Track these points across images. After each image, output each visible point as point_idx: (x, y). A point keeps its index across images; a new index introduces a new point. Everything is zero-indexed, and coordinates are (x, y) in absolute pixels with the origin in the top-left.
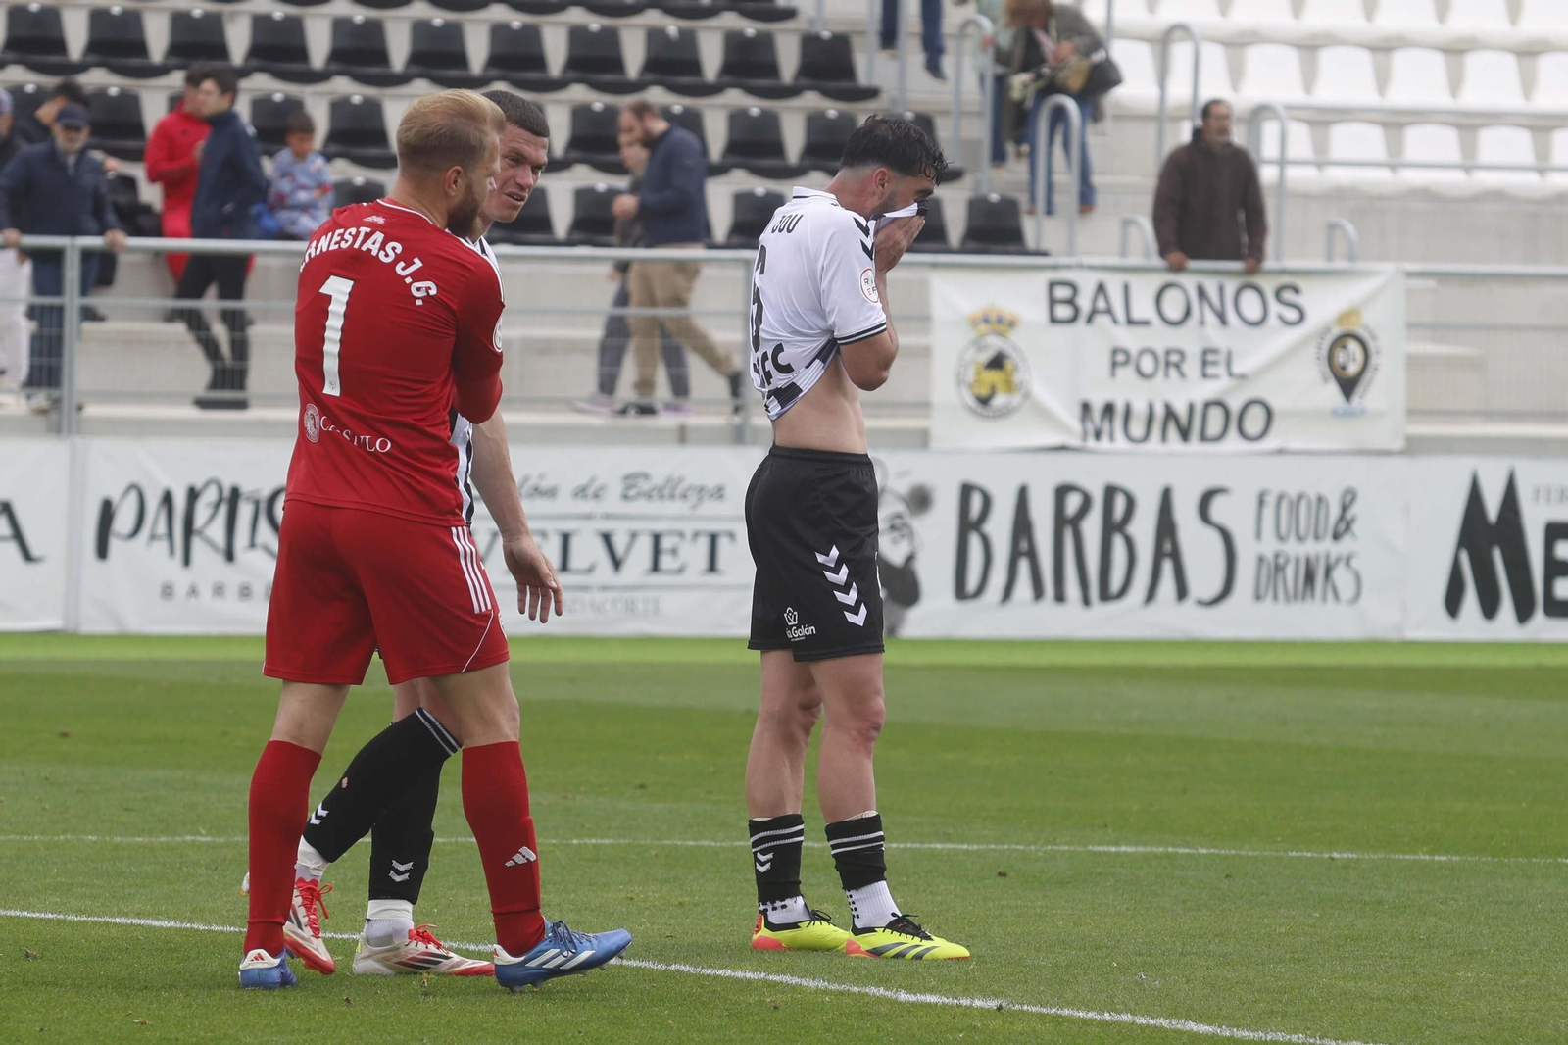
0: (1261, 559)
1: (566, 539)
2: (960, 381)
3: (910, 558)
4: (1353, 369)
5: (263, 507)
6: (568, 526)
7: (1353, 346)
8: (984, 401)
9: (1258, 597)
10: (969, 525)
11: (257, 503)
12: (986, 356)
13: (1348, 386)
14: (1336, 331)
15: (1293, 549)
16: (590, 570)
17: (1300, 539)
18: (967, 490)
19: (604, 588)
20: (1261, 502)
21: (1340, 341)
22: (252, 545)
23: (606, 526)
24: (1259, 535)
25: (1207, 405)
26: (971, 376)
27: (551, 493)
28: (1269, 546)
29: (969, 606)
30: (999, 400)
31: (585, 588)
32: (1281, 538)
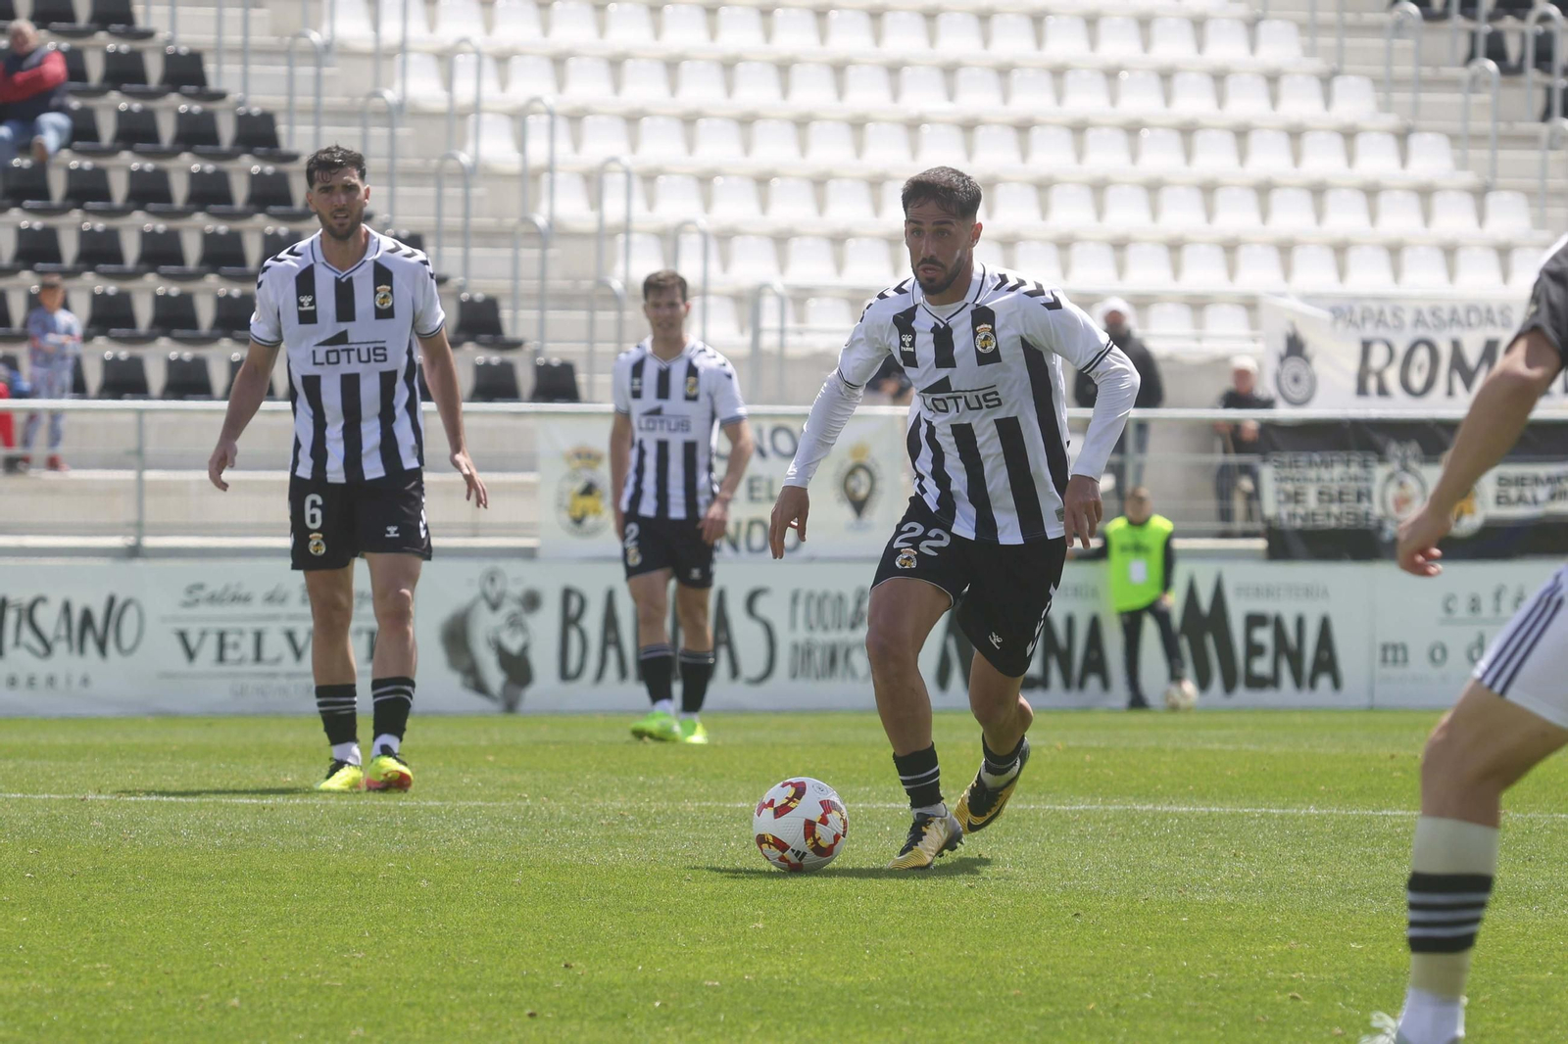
0: (795, 647)
1: (259, 637)
2: (560, 505)
3: (525, 648)
4: (862, 492)
5: (25, 615)
6: (259, 625)
7: (863, 476)
8: (578, 521)
9: (794, 676)
10: (570, 621)
11: (20, 611)
12: (579, 486)
13: (859, 506)
14: (850, 462)
15: (821, 637)
16: (278, 660)
17: (826, 628)
18: (567, 594)
19: (290, 675)
20: (795, 599)
21: (852, 472)
22: (17, 643)
23: (290, 625)
24: (793, 625)
25: (751, 523)
26: (567, 500)
27: (247, 599)
28: (801, 635)
29: (572, 687)
30: (590, 521)
31: (273, 675)
32: (811, 628)
